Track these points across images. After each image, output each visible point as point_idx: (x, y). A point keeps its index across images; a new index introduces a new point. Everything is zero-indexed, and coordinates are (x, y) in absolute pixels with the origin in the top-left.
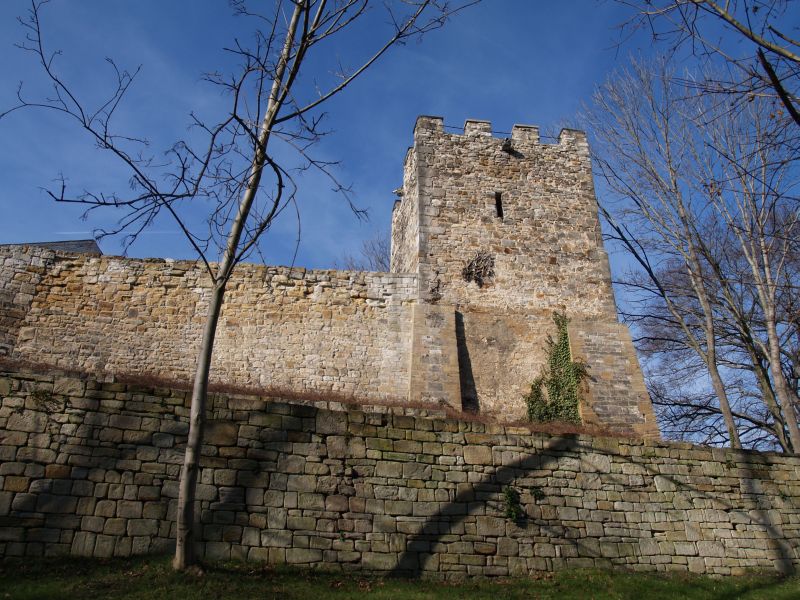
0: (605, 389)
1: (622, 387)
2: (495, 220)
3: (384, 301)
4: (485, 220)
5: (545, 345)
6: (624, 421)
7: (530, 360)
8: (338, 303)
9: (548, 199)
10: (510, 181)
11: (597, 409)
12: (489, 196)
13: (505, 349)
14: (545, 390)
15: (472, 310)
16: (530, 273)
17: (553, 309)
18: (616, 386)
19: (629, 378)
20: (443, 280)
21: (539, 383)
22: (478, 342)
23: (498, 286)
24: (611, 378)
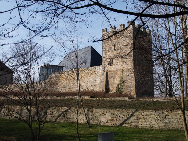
0: (127, 85)
1: (130, 84)
2: (114, 51)
3: (98, 71)
4: (112, 51)
5: (120, 76)
6: (129, 91)
7: (117, 80)
8: (92, 73)
9: (123, 43)
10: (117, 40)
11: (125, 89)
12: (113, 45)
13: (114, 78)
14: (119, 85)
15: (109, 71)
16: (119, 61)
17: (122, 69)
18: (129, 84)
19: (132, 82)
20: (105, 66)
21: (118, 84)
22: (110, 78)
23: (114, 65)
24: (129, 82)
